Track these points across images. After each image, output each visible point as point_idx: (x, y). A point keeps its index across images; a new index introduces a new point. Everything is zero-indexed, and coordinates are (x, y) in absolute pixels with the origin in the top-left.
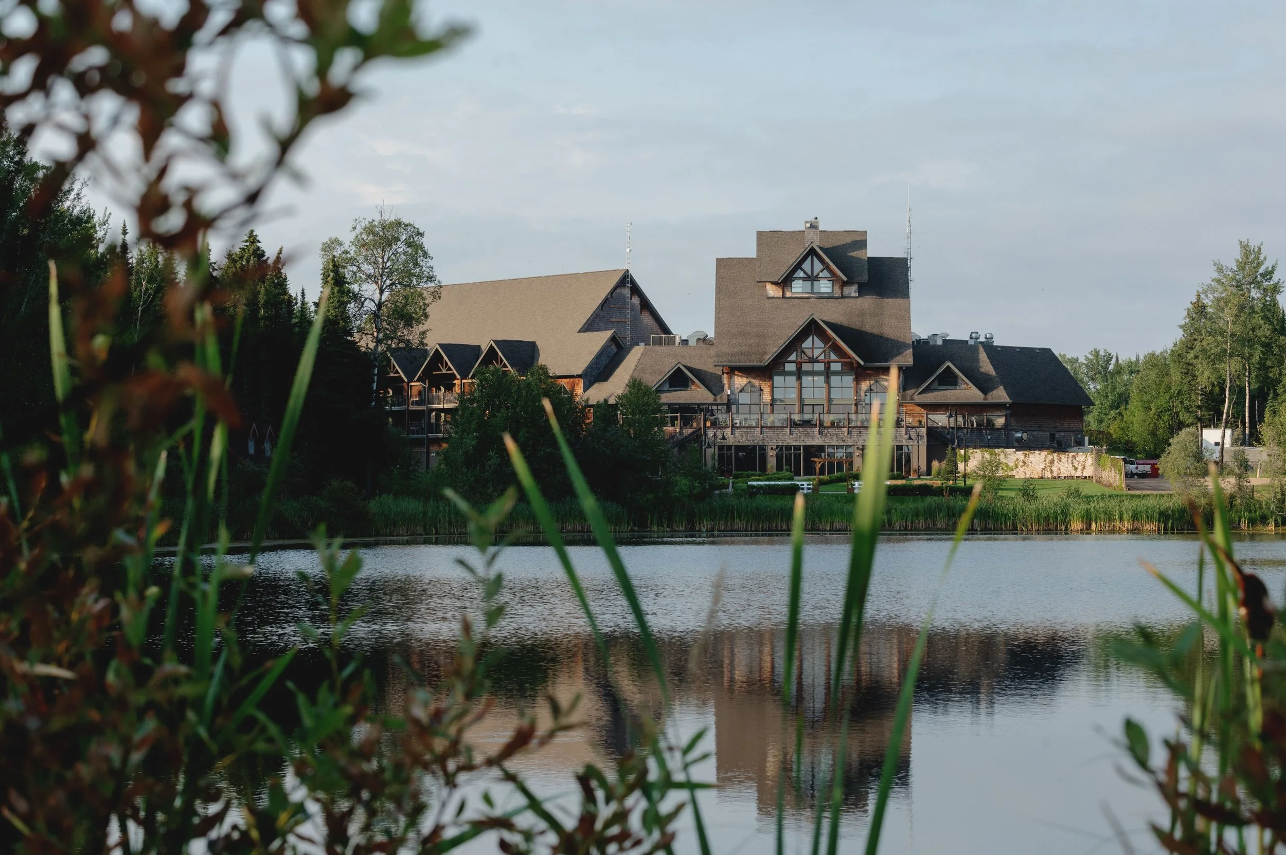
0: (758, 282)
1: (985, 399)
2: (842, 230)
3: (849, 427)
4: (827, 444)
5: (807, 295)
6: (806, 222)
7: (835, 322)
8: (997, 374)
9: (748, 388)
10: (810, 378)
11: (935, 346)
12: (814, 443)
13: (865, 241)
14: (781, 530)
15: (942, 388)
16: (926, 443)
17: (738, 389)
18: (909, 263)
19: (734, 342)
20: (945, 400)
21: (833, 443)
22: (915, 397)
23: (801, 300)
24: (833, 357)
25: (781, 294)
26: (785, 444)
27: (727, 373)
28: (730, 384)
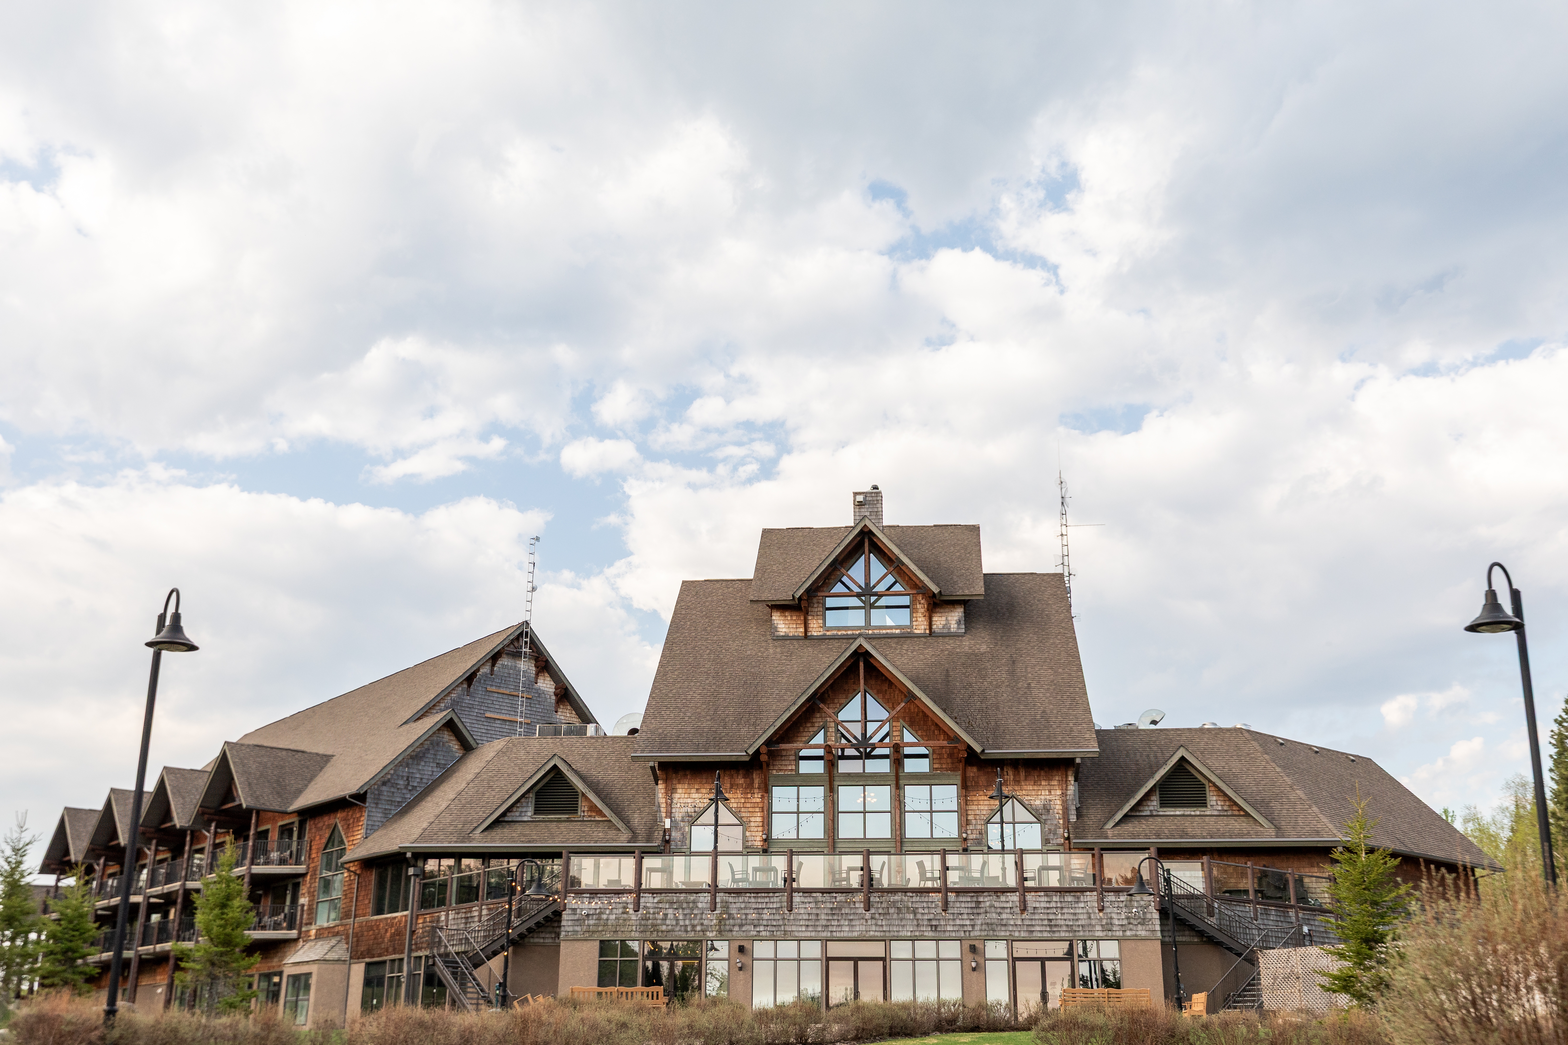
0: (753, 604)
1: (1280, 835)
2: (930, 524)
3: (948, 889)
5: (857, 632)
10: (857, 793)
12: (855, 935)
13: (978, 543)
15: (1173, 811)
16: (1159, 936)
17: (690, 816)
18: (1068, 583)
22: (1111, 830)
23: (845, 641)
25: (802, 630)
27: (663, 782)
28: (671, 805)
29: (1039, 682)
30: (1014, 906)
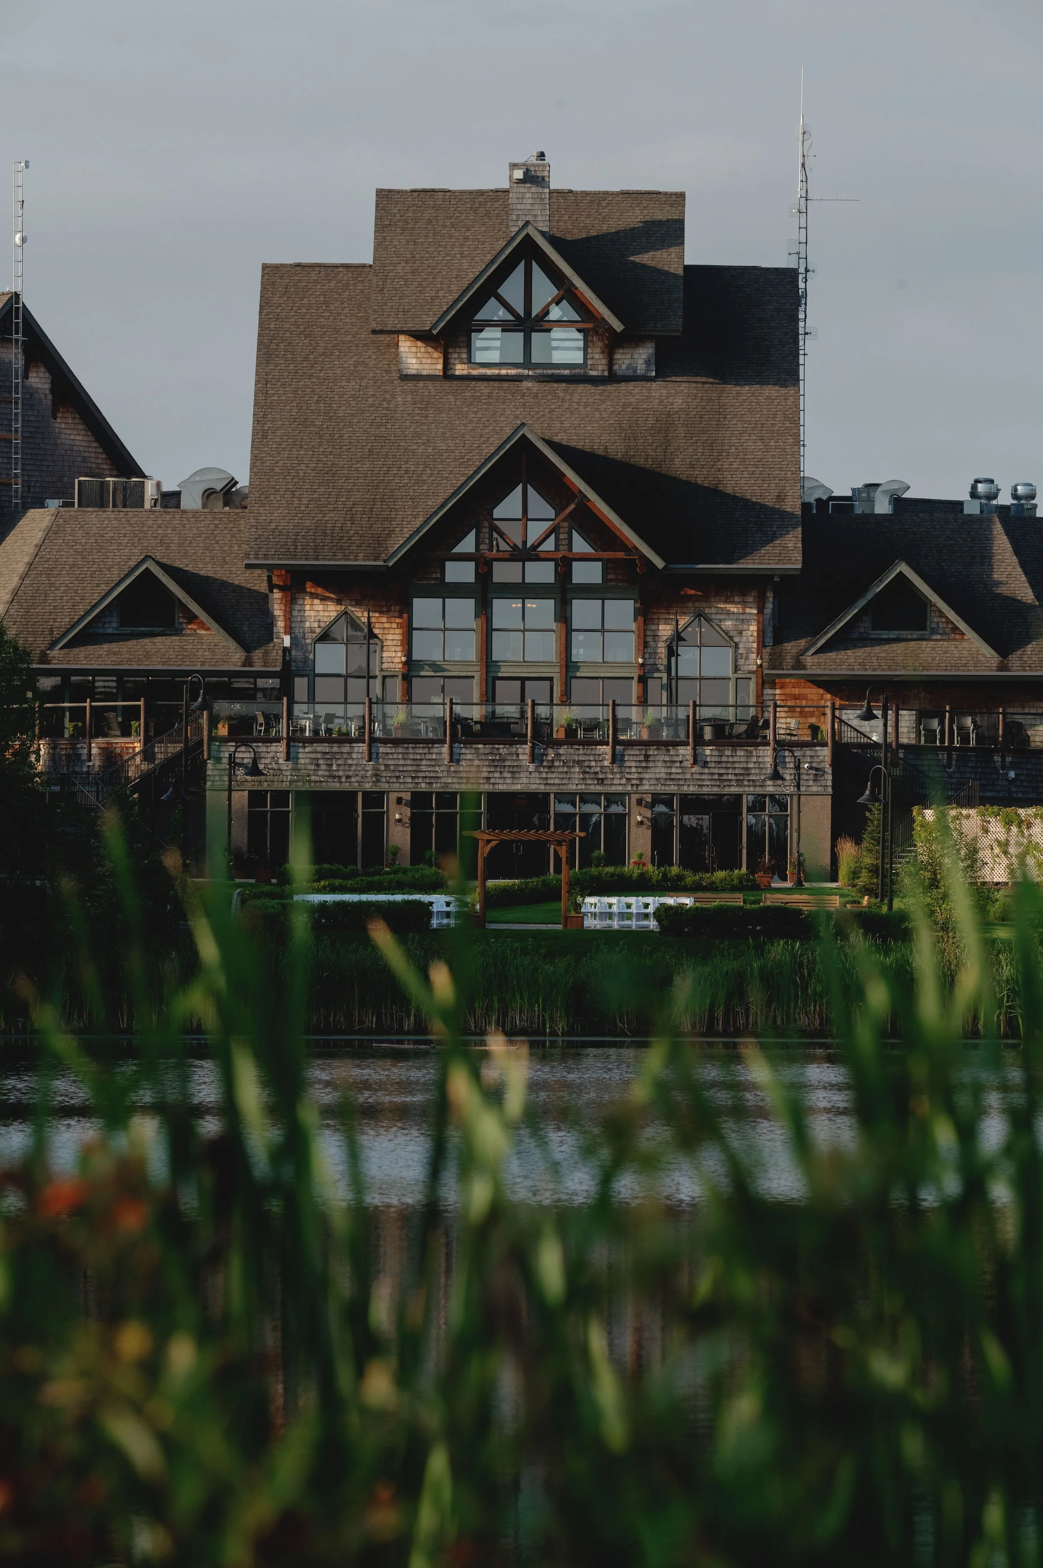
0: (374, 332)
1: (1002, 667)
2: (616, 188)
3: (616, 742)
4: (555, 789)
5: (513, 372)
6: (514, 166)
7: (587, 449)
8: (1037, 597)
9: (342, 630)
10: (517, 604)
11: (871, 518)
12: (518, 788)
13: (683, 221)
14: (361, 1032)
15: (885, 635)
16: (830, 790)
17: (313, 632)
18: (801, 285)
19: (305, 501)
20: (890, 668)
21: (572, 788)
22: (809, 660)
23: (496, 384)
24: (580, 545)
25: (440, 367)
26: (436, 787)
27: (281, 588)
28: (290, 619)
29: (744, 460)
30: (684, 759)
